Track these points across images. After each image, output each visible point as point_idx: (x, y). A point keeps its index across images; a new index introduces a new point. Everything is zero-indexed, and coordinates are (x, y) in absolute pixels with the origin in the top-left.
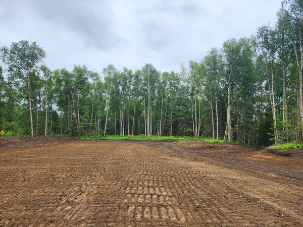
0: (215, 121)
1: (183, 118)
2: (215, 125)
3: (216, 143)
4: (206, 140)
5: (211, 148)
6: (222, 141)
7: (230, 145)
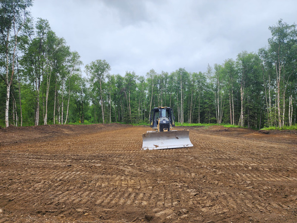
7: (241, 129)
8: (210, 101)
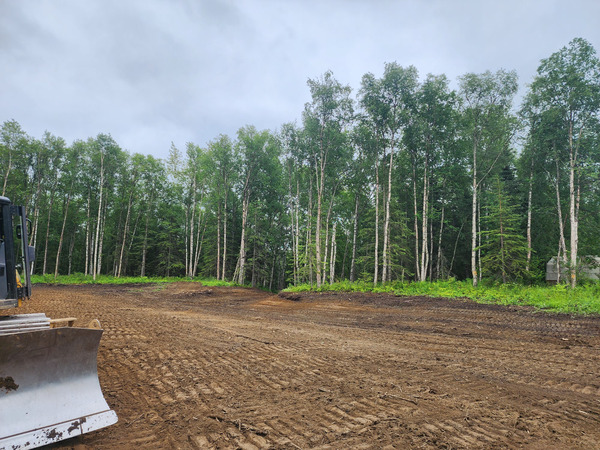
0: (222, 251)
1: (168, 244)
2: (221, 258)
3: (219, 287)
4: (205, 283)
5: (208, 294)
6: (229, 284)
7: (240, 290)
8: (174, 224)
